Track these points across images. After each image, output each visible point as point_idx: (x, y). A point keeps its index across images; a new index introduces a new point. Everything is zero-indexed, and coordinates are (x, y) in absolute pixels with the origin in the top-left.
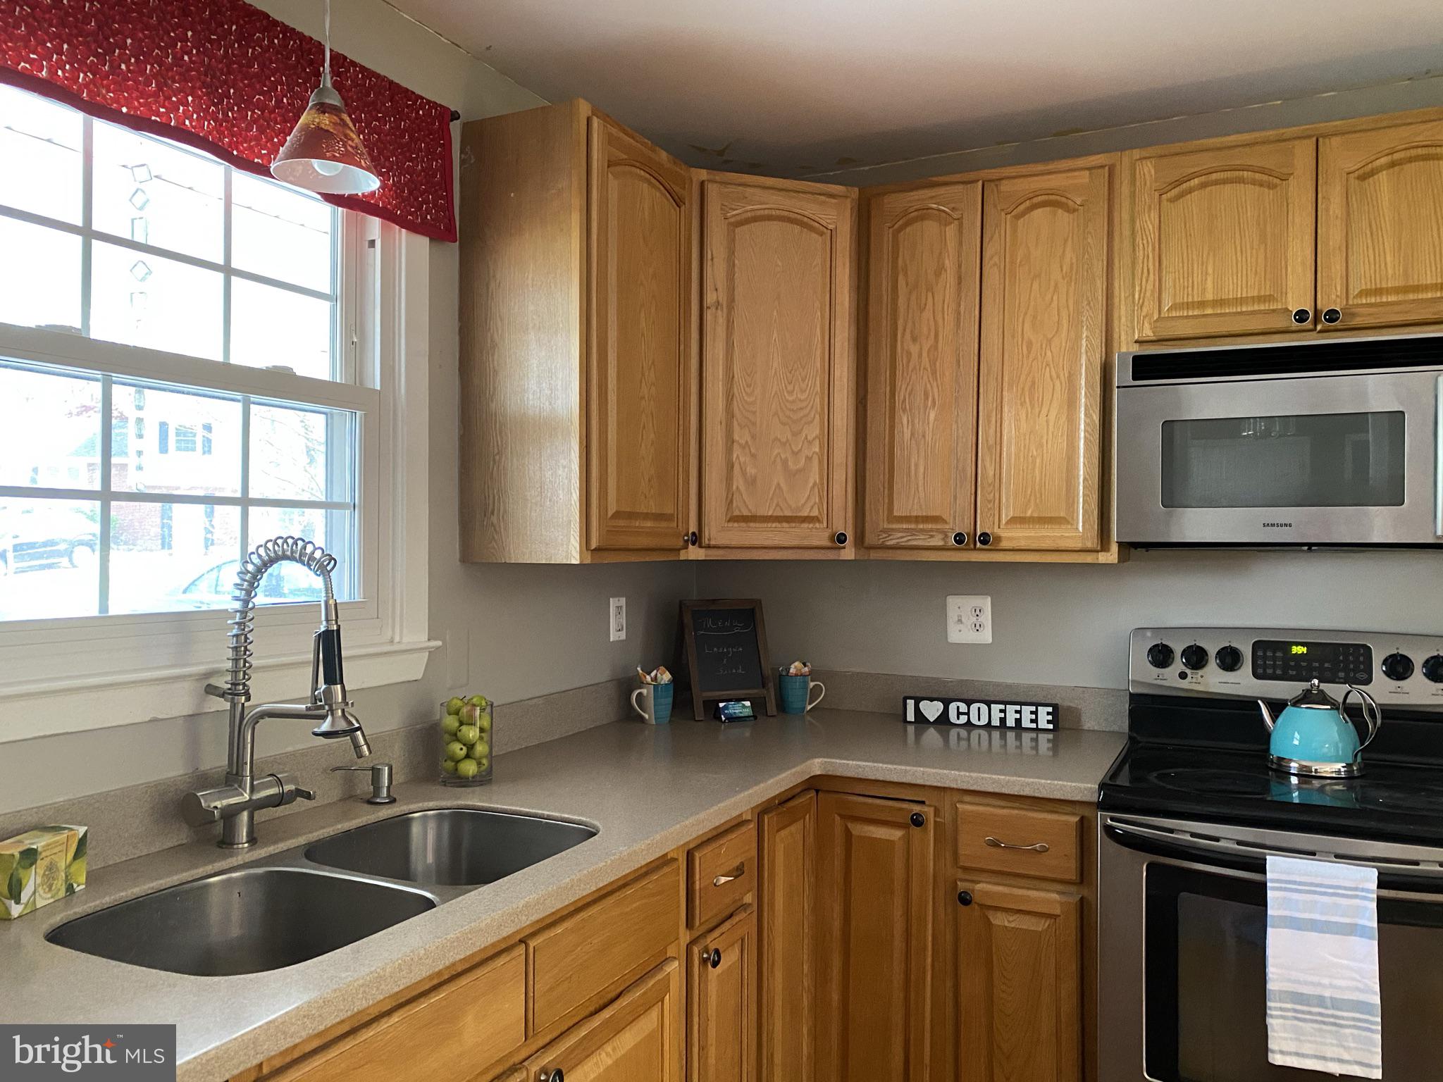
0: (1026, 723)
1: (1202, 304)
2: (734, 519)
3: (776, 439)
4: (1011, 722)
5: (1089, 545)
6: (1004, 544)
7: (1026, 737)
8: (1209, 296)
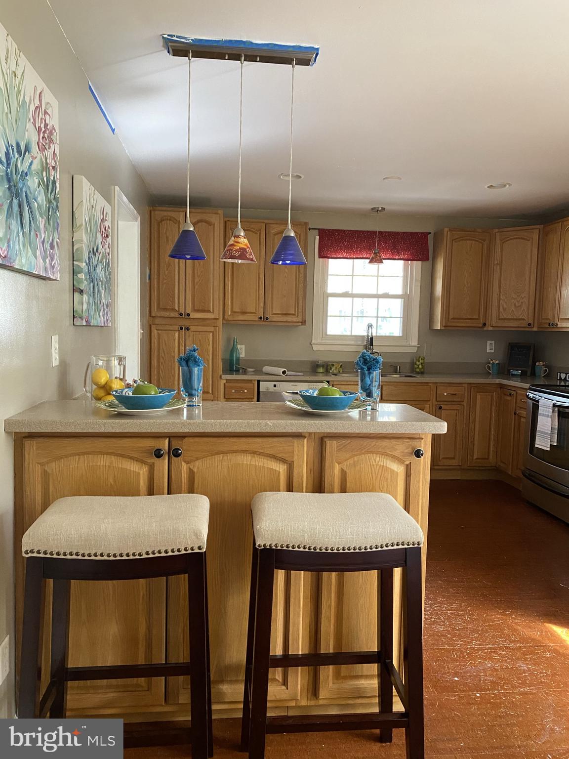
2: (499, 319)
3: (513, 298)
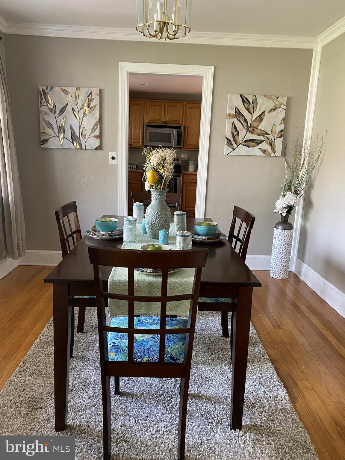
0: (133, 167)
1: (153, 119)
4: (131, 167)
5: (141, 145)
6: (132, 145)
7: (133, 169)
8: (154, 118)
